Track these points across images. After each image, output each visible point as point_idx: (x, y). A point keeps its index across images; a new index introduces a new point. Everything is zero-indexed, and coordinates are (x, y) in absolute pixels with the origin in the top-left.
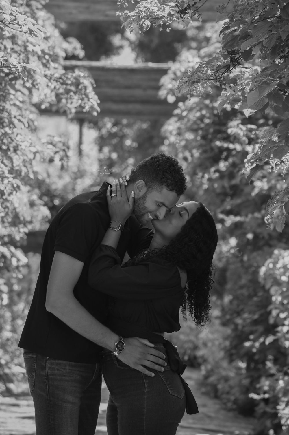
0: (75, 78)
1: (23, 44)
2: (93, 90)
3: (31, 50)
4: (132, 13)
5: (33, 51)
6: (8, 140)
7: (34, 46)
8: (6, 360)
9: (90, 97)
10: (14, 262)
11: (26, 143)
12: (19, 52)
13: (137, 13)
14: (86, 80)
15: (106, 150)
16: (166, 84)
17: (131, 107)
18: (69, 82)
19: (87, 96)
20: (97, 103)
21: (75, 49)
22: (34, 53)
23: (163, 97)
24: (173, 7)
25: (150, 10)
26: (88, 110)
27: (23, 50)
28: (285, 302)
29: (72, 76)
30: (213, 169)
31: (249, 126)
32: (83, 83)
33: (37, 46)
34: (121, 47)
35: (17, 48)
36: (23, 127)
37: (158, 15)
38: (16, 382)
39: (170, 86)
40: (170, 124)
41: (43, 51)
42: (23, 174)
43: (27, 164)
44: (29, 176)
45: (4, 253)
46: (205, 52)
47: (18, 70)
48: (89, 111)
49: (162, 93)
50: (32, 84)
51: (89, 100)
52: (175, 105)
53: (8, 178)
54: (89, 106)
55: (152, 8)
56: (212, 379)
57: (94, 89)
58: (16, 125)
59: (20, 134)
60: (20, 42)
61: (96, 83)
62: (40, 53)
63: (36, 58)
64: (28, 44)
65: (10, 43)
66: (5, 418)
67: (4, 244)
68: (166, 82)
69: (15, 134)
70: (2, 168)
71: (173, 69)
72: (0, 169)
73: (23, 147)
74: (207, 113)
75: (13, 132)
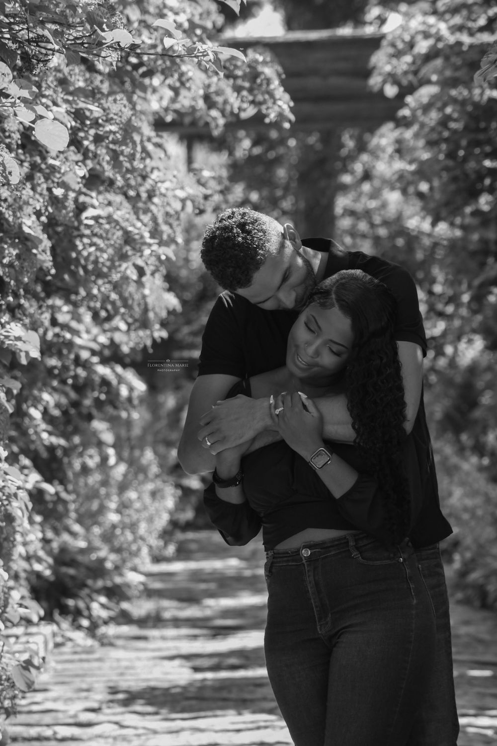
0: (249, 66)
1: (157, 11)
2: (280, 84)
6: (136, 181)
7: (176, 14)
8: (113, 562)
9: (277, 97)
10: (124, 392)
11: (167, 184)
14: (269, 67)
16: (380, 64)
18: (240, 73)
19: (271, 95)
20: (289, 106)
23: (376, 89)
26: (274, 120)
30: (468, 210)
32: (263, 73)
33: (181, 14)
39: (388, 68)
40: (382, 136)
41: (190, 21)
43: (171, 221)
44: (176, 240)
45: (105, 377)
46: (444, 4)
48: (276, 121)
49: (374, 82)
50: (180, 80)
51: (274, 103)
52: (400, 99)
53: (150, 245)
54: (275, 112)
56: (475, 576)
57: (283, 83)
58: (151, 153)
59: (158, 169)
60: (152, 9)
61: (285, 73)
62: (186, 25)
66: (130, 660)
67: (104, 361)
68: (381, 60)
69: (149, 169)
70: (139, 229)
71: (389, 37)
72: (136, 231)
73: (163, 191)
74: (454, 111)
75: (145, 167)
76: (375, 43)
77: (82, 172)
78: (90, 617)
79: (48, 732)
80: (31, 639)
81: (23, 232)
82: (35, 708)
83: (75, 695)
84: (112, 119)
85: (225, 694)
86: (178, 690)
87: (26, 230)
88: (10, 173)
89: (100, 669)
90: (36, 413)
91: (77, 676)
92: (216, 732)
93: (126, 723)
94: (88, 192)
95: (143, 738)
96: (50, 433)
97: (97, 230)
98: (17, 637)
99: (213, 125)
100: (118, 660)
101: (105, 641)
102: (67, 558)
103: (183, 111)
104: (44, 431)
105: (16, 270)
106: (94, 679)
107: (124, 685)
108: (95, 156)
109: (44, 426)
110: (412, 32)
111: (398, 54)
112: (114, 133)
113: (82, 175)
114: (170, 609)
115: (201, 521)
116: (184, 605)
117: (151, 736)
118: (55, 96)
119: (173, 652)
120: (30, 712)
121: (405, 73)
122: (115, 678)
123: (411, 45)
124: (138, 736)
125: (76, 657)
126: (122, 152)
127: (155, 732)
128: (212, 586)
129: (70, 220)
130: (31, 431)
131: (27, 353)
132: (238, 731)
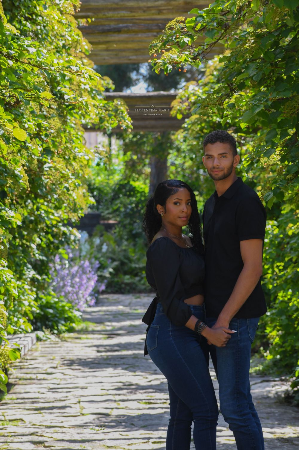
0: (115, 106)
2: (127, 113)
3: (83, 88)
4: (159, 61)
5: (84, 88)
6: (69, 152)
7: (85, 85)
8: (68, 307)
9: (126, 119)
10: (72, 238)
11: (81, 154)
12: (75, 90)
13: (163, 60)
14: (123, 107)
15: (129, 153)
16: (175, 106)
17: (147, 123)
18: (111, 109)
19: (123, 118)
20: (131, 123)
21: (108, 84)
22: (85, 90)
23: (173, 116)
24: (187, 55)
25: (172, 58)
26: (125, 128)
27: (78, 89)
28: (268, 257)
29: (112, 104)
31: (239, 134)
32: (120, 109)
33: (87, 85)
34: (138, 80)
35: (73, 87)
36: (79, 142)
37: (177, 61)
38: (77, 323)
39: (178, 107)
40: (178, 134)
41: (91, 88)
42: (80, 175)
43: (83, 168)
44: (85, 176)
45: (65, 232)
47: (83, 104)
49: (173, 113)
51: (125, 121)
52: (183, 120)
53: (71, 179)
54: (125, 125)
55: (173, 56)
58: (74, 141)
59: (77, 147)
60: (75, 83)
61: (129, 109)
62: (89, 89)
63: (86, 93)
64: (81, 84)
65: (69, 84)
66: (72, 347)
67: (64, 225)
68: (176, 104)
69: (74, 147)
70: (67, 172)
71: (179, 95)
72: (66, 173)
73: (80, 156)
74: (205, 125)
75: (72, 146)
76: (174, 97)
77: (40, 149)
78: (58, 330)
79: (34, 376)
80: (26, 339)
81: (15, 173)
82: (30, 366)
83: (47, 362)
84: (52, 127)
85: (108, 362)
86: (90, 360)
87: (16, 172)
88: (3, 150)
89: (59, 351)
90: (34, 246)
91: (50, 353)
92: (102, 377)
93: (66, 373)
94: (47, 157)
95: (73, 379)
96: (39, 255)
97: (50, 172)
98: (20, 338)
99: (107, 129)
100: (67, 347)
101: (63, 339)
102: (49, 305)
103: (95, 123)
104: (37, 253)
105: (11, 189)
106: (56, 355)
107: (68, 358)
108: (47, 142)
109: (37, 252)
110: (189, 93)
111: (182, 102)
112: (53, 133)
113: (40, 150)
114: (92, 326)
115: (109, 291)
116: (98, 325)
117: (75, 379)
118: (29, 118)
119: (91, 344)
120: (28, 368)
121: (185, 109)
122: (64, 355)
123: (188, 98)
124: (71, 378)
125: (51, 346)
126: (56, 141)
127: (78, 377)
128: (111, 317)
129: (35, 168)
130: (32, 254)
131: (16, 223)
132: (111, 377)
